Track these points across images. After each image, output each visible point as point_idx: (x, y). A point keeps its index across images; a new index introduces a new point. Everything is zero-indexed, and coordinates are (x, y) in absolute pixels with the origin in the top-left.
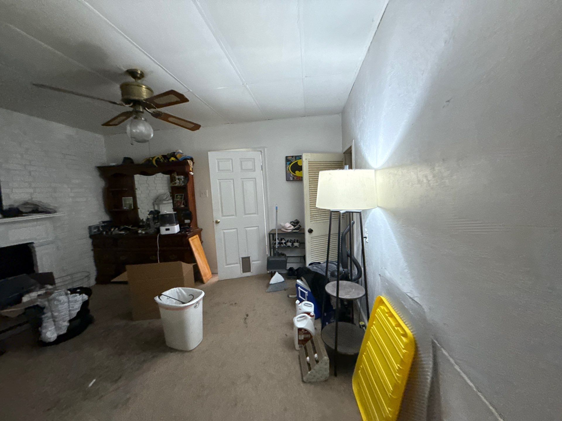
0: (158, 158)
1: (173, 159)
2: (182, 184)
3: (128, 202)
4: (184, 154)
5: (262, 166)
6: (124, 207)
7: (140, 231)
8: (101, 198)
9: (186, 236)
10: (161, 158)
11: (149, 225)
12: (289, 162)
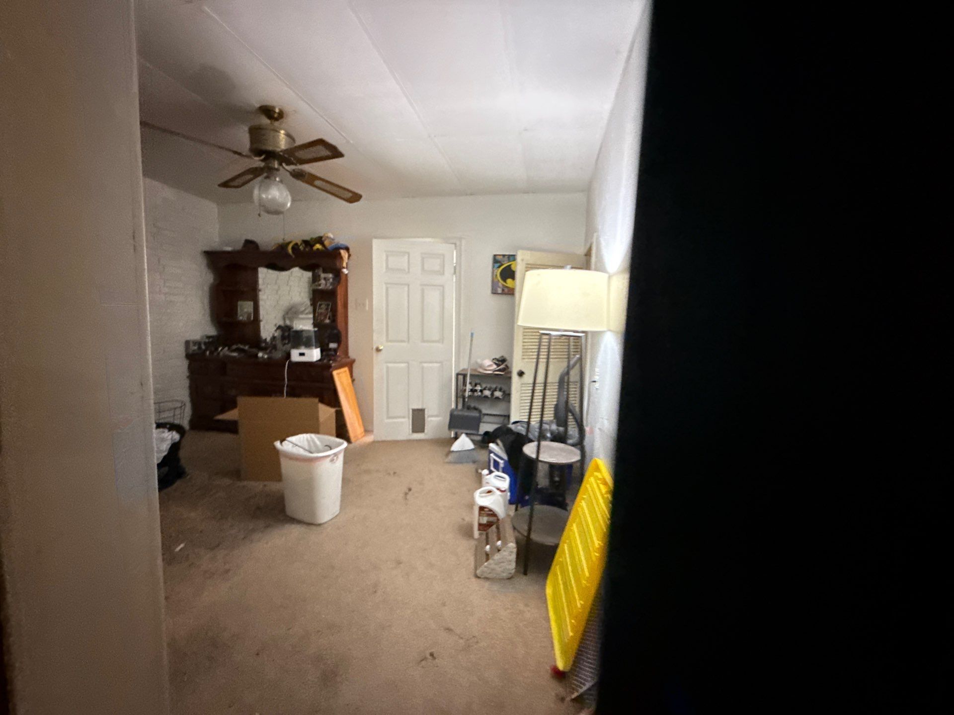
0: (296, 244)
1: (318, 246)
2: (329, 287)
3: (246, 310)
4: (336, 241)
5: (455, 268)
6: (240, 316)
7: (260, 355)
8: (206, 301)
9: (330, 367)
10: (301, 244)
11: (274, 347)
12: (498, 264)
